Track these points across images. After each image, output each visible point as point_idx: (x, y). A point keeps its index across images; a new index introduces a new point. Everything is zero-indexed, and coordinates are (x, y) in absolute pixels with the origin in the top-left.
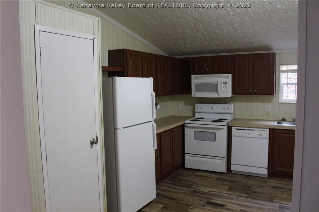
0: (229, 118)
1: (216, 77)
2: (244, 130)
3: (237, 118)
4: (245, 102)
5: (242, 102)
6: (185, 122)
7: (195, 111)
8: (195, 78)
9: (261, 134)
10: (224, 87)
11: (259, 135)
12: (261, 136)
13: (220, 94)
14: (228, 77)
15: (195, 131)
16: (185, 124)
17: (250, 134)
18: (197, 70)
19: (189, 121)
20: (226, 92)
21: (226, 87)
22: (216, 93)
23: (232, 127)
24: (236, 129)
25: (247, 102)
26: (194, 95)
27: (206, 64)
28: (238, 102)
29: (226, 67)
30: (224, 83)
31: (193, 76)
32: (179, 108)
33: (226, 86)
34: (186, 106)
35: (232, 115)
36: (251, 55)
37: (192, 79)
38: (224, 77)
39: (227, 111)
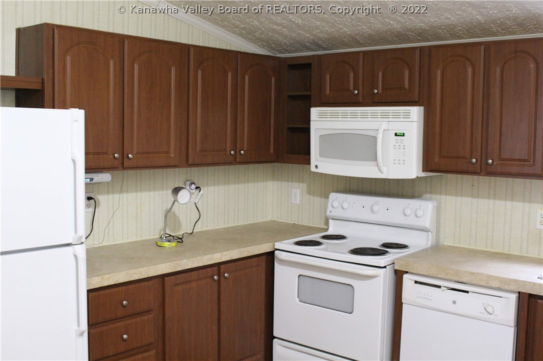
0: (417, 242)
1: (374, 116)
2: (439, 287)
3: (445, 243)
4: (472, 196)
5: (462, 196)
6: (276, 247)
7: (328, 213)
8: (321, 115)
9: (490, 310)
10: (397, 147)
11: (484, 311)
12: (490, 314)
13: (385, 169)
14: (407, 115)
15: (300, 275)
16: (276, 252)
17: (454, 302)
18: (328, 92)
19: (288, 244)
20: (402, 162)
21: (402, 147)
22: (374, 163)
23: (405, 276)
24: (416, 282)
25: (477, 196)
26: (316, 167)
27: (352, 75)
28: (451, 195)
29: (407, 86)
30: (396, 135)
31: (315, 112)
32: (293, 202)
33: (402, 145)
34: (312, 197)
35: (428, 235)
36: (483, 47)
37: (312, 118)
38: (396, 116)
39: (411, 221)
